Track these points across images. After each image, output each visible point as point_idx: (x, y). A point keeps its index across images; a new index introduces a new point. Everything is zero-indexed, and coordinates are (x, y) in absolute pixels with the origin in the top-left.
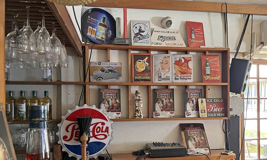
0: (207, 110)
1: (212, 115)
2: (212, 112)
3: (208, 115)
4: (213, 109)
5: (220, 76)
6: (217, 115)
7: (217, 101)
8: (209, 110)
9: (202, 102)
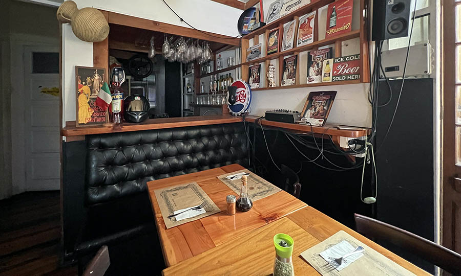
0: (333, 72)
1: (339, 78)
2: (340, 75)
3: (333, 79)
4: (343, 70)
5: (349, 24)
6: (347, 78)
7: (352, 58)
8: (335, 72)
9: (328, 64)
